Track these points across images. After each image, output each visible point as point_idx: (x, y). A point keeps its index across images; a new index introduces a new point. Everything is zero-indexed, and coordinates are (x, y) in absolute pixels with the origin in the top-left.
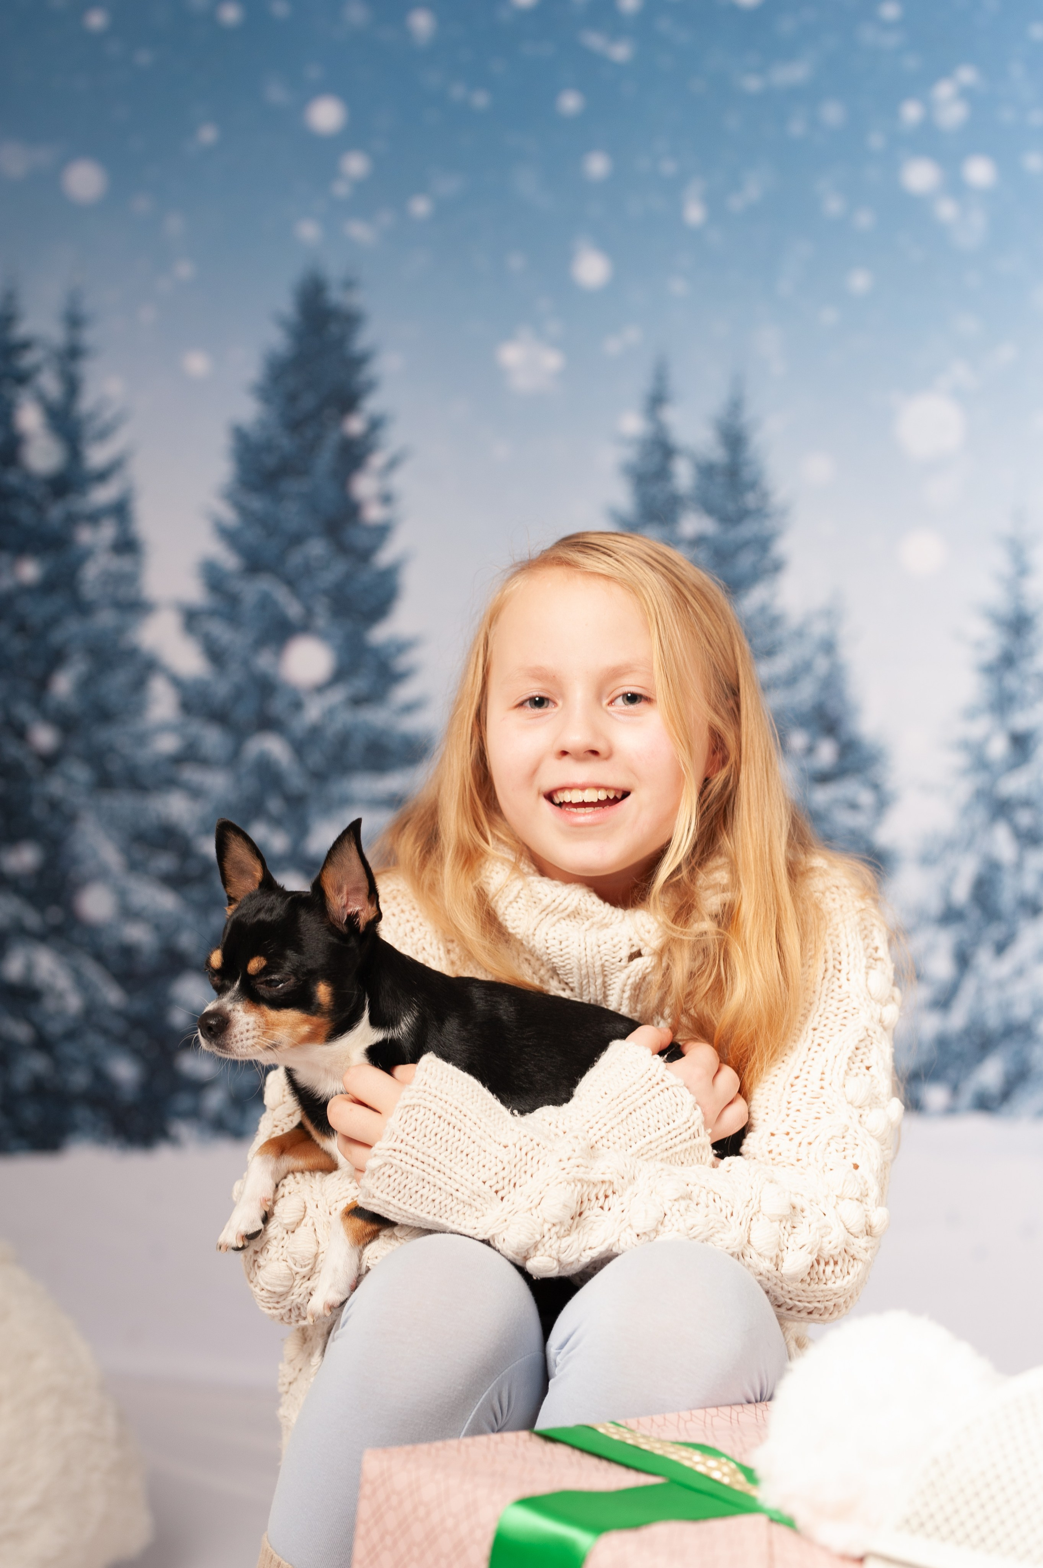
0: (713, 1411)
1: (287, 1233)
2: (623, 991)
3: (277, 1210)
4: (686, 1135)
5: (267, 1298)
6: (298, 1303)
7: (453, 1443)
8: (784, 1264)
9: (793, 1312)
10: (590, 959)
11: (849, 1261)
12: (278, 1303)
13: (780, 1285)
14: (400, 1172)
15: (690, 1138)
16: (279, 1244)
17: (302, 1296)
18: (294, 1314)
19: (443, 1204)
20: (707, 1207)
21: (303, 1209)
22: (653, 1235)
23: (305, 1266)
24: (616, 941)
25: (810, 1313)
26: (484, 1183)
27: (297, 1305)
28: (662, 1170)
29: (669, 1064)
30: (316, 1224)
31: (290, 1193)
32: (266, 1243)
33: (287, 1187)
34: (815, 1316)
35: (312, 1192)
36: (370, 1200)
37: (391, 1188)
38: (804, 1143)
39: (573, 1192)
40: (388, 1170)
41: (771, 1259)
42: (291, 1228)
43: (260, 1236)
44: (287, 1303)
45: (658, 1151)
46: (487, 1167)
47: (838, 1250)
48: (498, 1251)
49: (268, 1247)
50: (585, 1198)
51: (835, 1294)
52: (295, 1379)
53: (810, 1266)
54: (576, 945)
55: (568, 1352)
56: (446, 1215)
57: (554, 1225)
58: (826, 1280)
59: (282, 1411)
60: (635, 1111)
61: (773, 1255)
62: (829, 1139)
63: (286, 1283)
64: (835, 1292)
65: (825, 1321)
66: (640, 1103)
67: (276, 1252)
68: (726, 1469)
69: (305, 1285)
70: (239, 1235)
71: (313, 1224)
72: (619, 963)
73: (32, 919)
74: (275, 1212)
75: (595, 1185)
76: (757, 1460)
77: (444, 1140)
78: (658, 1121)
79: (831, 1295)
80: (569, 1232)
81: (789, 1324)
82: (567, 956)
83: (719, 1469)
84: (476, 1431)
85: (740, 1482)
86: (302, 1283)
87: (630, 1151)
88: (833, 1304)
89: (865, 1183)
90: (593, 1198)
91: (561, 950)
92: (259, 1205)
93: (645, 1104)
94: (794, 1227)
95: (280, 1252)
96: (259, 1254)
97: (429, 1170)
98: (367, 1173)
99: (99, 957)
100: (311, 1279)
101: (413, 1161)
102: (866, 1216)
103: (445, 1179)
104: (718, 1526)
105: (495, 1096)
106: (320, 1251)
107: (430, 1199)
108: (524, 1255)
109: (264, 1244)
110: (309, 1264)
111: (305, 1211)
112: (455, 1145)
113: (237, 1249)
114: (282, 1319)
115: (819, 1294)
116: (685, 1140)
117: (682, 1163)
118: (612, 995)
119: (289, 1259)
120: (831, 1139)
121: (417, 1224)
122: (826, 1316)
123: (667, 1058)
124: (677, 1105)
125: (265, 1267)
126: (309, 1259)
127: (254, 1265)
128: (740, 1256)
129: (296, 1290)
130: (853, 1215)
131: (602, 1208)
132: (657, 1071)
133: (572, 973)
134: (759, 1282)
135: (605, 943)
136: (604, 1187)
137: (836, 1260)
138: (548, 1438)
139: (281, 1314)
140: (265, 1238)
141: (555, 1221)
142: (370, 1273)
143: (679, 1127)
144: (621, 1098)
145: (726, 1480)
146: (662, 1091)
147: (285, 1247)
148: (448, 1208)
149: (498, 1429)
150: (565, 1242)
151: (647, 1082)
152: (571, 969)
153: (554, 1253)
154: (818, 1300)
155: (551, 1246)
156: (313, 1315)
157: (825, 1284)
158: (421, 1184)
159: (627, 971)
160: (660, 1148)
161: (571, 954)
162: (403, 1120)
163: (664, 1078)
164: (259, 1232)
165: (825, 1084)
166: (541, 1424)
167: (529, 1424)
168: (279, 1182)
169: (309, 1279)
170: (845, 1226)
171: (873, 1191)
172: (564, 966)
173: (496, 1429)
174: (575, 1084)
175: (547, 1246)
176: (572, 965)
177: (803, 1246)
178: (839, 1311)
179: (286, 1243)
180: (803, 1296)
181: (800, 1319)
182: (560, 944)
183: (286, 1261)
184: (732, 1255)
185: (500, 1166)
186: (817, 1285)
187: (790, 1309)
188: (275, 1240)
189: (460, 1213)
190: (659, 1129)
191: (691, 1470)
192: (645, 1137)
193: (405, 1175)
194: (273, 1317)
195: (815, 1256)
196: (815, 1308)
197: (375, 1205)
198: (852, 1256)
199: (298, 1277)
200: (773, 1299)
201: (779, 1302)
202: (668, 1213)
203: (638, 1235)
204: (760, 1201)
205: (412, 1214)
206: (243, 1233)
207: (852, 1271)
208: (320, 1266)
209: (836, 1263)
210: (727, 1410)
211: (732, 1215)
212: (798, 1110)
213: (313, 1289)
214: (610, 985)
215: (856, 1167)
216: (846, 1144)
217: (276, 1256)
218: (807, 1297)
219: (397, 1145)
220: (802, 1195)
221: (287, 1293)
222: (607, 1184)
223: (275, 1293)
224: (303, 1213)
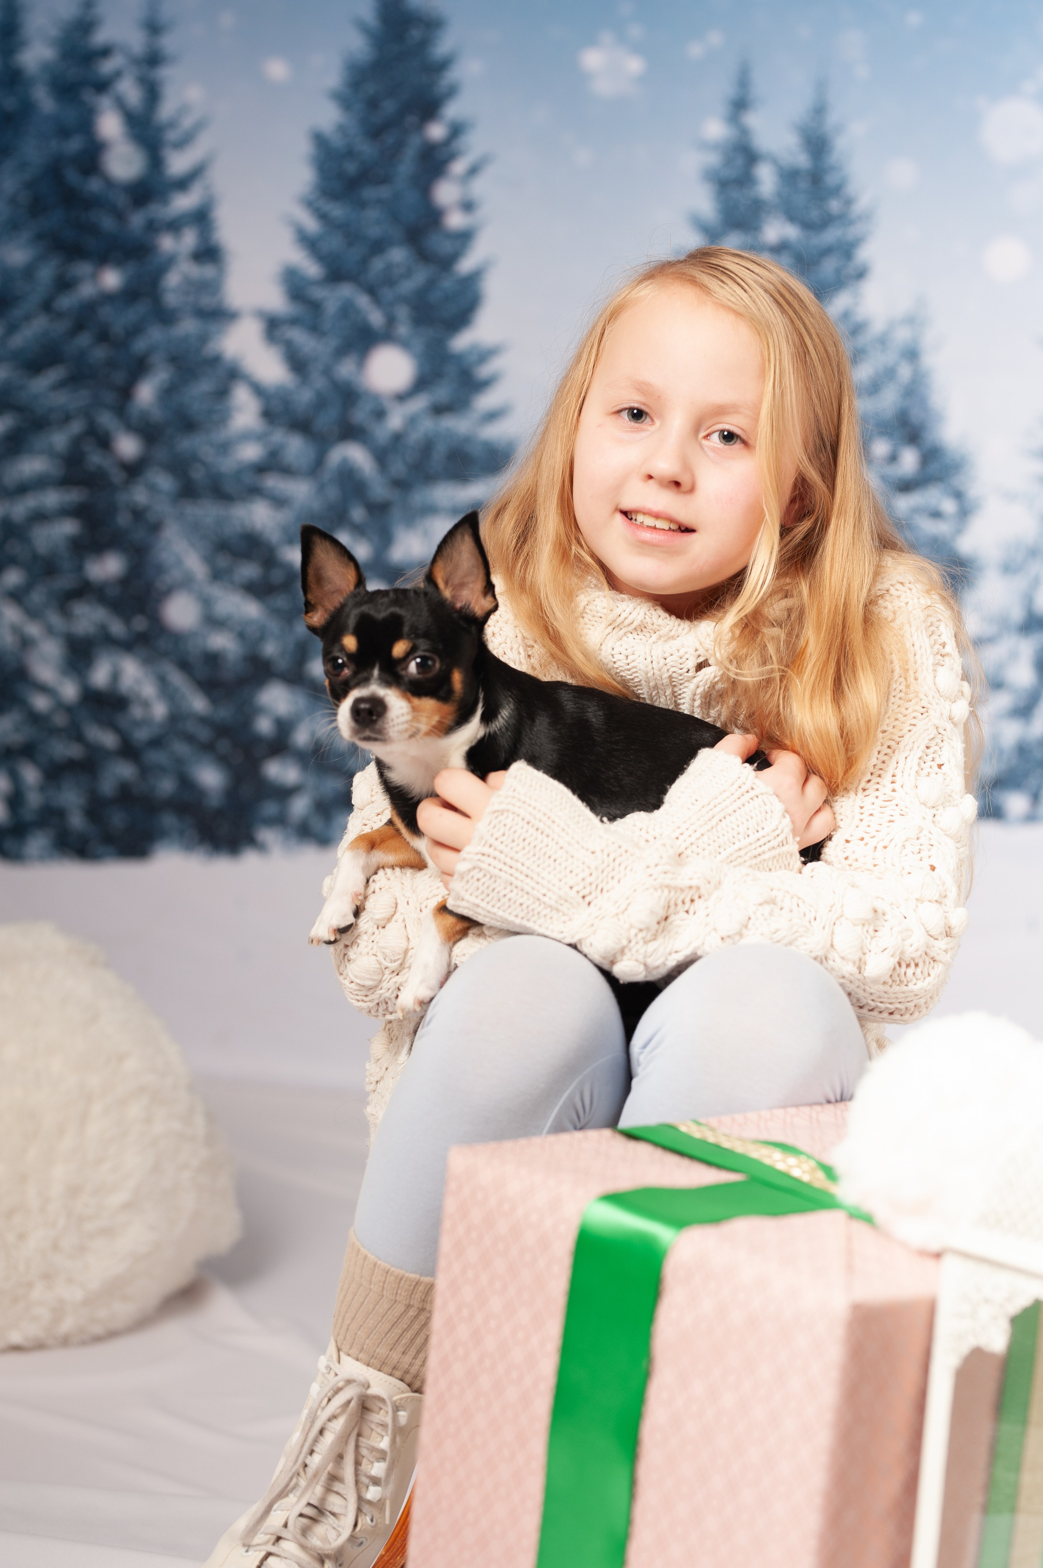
0: (792, 1111)
1: (378, 928)
2: (694, 700)
3: (369, 905)
4: (774, 843)
5: (356, 990)
6: (386, 997)
7: (537, 1140)
8: (867, 967)
9: (875, 1013)
10: (656, 672)
11: (930, 963)
12: (366, 996)
13: (863, 987)
14: (488, 876)
15: (778, 846)
16: (369, 939)
17: (390, 991)
18: (382, 1007)
19: (531, 908)
20: (791, 911)
21: (394, 906)
22: (737, 938)
23: (395, 961)
24: (682, 653)
25: (891, 1014)
26: (571, 888)
27: (385, 999)
28: (748, 875)
29: (759, 772)
30: (406, 920)
31: (380, 889)
32: (357, 937)
33: (378, 882)
34: (896, 1016)
35: (403, 889)
36: (459, 903)
37: (480, 891)
38: (880, 847)
39: (660, 898)
40: (477, 874)
41: (854, 963)
42: (382, 923)
43: (351, 931)
44: (375, 997)
45: (747, 858)
46: (574, 873)
47: (919, 953)
48: (585, 956)
49: (359, 941)
50: (672, 904)
51: (916, 995)
52: (382, 1078)
53: (892, 968)
54: (642, 658)
55: (651, 1052)
56: (534, 919)
57: (641, 930)
58: (908, 982)
59: (369, 1110)
60: (725, 818)
61: (856, 958)
62: (904, 842)
63: (374, 977)
64: (916, 993)
65: (906, 1022)
66: (730, 810)
67: (366, 947)
68: (806, 1167)
69: (393, 980)
70: (331, 929)
71: (404, 920)
72: (687, 674)
73: (117, 628)
74: (366, 907)
75: (682, 890)
76: (836, 1158)
77: (532, 845)
78: (748, 829)
79: (912, 996)
80: (655, 938)
81: (871, 1026)
82: (634, 670)
83: (798, 1166)
84: (558, 1128)
85: (819, 1180)
86: (391, 978)
87: (719, 857)
88: (914, 1005)
89: (944, 884)
90: (680, 902)
91: (628, 664)
92: (350, 899)
93: (735, 811)
94: (876, 931)
95: (370, 947)
96: (349, 948)
97: (517, 874)
98: (456, 876)
99: (184, 666)
100: (400, 974)
101: (501, 866)
102: (946, 918)
103: (533, 884)
104: (798, 1223)
105: (585, 804)
106: (410, 947)
107: (518, 903)
108: (611, 959)
109: (354, 938)
110: (398, 959)
111: (396, 907)
112: (543, 851)
113: (329, 943)
114: (370, 1011)
115: (900, 995)
116: (773, 848)
117: (770, 870)
118: (684, 703)
119: (379, 954)
120: (906, 841)
121: (505, 926)
122: (907, 1016)
123: (757, 767)
124: (766, 813)
125: (354, 960)
126: (400, 954)
127: (344, 958)
128: (822, 960)
129: (385, 985)
130: (932, 917)
131: (687, 912)
132: (747, 779)
133: (641, 685)
134: (842, 985)
135: (672, 655)
136: (691, 892)
137: (916, 962)
138: (631, 1136)
139: (369, 1007)
140: (356, 933)
141: (642, 926)
142: (458, 970)
143: (768, 835)
144: (712, 806)
145: (806, 1178)
146: (752, 799)
147: (375, 942)
148: (536, 912)
149: (580, 1127)
150: (652, 946)
151: (737, 790)
152: (640, 681)
153: (640, 958)
154: (899, 1001)
155: (637, 951)
156: (403, 1010)
157: (906, 985)
158: (509, 888)
159: (695, 681)
160: (749, 855)
161: (638, 667)
162: (492, 825)
163: (754, 786)
164: (351, 925)
165: (896, 786)
166: (624, 1123)
167: (613, 1122)
168: (370, 877)
169: (398, 974)
170: (925, 929)
171: (951, 892)
172: (633, 679)
173: (579, 1126)
174: (664, 791)
175: (634, 950)
176: (640, 677)
177: (885, 949)
178: (919, 1012)
179: (375, 938)
180: (884, 998)
181: (881, 1020)
182: (627, 659)
183: (376, 956)
184: (815, 959)
185: (587, 872)
186: (898, 987)
187: (872, 1010)
188: (365, 935)
189: (548, 917)
190: (748, 836)
191: (771, 1169)
192: (734, 844)
193: (493, 879)
194: (361, 1009)
195: (897, 959)
196: (897, 1008)
197: (465, 908)
198: (932, 958)
199: (387, 972)
200: (855, 1001)
201: (861, 1003)
202: (752, 916)
203: (722, 939)
204: (842, 906)
205: (501, 917)
206: (335, 927)
207: (932, 973)
208: (410, 961)
209: (917, 965)
210: (806, 1110)
211: (815, 919)
212: (871, 815)
213: (401, 984)
214: (680, 695)
215: (933, 868)
216: (921, 845)
217: (366, 950)
218: (889, 998)
219: (486, 850)
220: (883, 899)
221: (376, 987)
222: (694, 890)
223: (363, 986)
224: (394, 909)
